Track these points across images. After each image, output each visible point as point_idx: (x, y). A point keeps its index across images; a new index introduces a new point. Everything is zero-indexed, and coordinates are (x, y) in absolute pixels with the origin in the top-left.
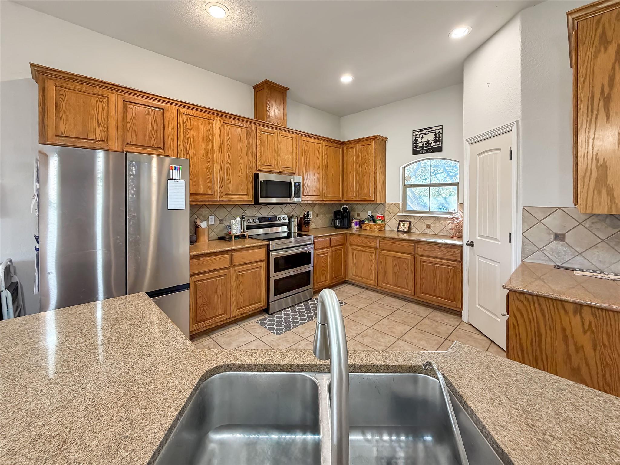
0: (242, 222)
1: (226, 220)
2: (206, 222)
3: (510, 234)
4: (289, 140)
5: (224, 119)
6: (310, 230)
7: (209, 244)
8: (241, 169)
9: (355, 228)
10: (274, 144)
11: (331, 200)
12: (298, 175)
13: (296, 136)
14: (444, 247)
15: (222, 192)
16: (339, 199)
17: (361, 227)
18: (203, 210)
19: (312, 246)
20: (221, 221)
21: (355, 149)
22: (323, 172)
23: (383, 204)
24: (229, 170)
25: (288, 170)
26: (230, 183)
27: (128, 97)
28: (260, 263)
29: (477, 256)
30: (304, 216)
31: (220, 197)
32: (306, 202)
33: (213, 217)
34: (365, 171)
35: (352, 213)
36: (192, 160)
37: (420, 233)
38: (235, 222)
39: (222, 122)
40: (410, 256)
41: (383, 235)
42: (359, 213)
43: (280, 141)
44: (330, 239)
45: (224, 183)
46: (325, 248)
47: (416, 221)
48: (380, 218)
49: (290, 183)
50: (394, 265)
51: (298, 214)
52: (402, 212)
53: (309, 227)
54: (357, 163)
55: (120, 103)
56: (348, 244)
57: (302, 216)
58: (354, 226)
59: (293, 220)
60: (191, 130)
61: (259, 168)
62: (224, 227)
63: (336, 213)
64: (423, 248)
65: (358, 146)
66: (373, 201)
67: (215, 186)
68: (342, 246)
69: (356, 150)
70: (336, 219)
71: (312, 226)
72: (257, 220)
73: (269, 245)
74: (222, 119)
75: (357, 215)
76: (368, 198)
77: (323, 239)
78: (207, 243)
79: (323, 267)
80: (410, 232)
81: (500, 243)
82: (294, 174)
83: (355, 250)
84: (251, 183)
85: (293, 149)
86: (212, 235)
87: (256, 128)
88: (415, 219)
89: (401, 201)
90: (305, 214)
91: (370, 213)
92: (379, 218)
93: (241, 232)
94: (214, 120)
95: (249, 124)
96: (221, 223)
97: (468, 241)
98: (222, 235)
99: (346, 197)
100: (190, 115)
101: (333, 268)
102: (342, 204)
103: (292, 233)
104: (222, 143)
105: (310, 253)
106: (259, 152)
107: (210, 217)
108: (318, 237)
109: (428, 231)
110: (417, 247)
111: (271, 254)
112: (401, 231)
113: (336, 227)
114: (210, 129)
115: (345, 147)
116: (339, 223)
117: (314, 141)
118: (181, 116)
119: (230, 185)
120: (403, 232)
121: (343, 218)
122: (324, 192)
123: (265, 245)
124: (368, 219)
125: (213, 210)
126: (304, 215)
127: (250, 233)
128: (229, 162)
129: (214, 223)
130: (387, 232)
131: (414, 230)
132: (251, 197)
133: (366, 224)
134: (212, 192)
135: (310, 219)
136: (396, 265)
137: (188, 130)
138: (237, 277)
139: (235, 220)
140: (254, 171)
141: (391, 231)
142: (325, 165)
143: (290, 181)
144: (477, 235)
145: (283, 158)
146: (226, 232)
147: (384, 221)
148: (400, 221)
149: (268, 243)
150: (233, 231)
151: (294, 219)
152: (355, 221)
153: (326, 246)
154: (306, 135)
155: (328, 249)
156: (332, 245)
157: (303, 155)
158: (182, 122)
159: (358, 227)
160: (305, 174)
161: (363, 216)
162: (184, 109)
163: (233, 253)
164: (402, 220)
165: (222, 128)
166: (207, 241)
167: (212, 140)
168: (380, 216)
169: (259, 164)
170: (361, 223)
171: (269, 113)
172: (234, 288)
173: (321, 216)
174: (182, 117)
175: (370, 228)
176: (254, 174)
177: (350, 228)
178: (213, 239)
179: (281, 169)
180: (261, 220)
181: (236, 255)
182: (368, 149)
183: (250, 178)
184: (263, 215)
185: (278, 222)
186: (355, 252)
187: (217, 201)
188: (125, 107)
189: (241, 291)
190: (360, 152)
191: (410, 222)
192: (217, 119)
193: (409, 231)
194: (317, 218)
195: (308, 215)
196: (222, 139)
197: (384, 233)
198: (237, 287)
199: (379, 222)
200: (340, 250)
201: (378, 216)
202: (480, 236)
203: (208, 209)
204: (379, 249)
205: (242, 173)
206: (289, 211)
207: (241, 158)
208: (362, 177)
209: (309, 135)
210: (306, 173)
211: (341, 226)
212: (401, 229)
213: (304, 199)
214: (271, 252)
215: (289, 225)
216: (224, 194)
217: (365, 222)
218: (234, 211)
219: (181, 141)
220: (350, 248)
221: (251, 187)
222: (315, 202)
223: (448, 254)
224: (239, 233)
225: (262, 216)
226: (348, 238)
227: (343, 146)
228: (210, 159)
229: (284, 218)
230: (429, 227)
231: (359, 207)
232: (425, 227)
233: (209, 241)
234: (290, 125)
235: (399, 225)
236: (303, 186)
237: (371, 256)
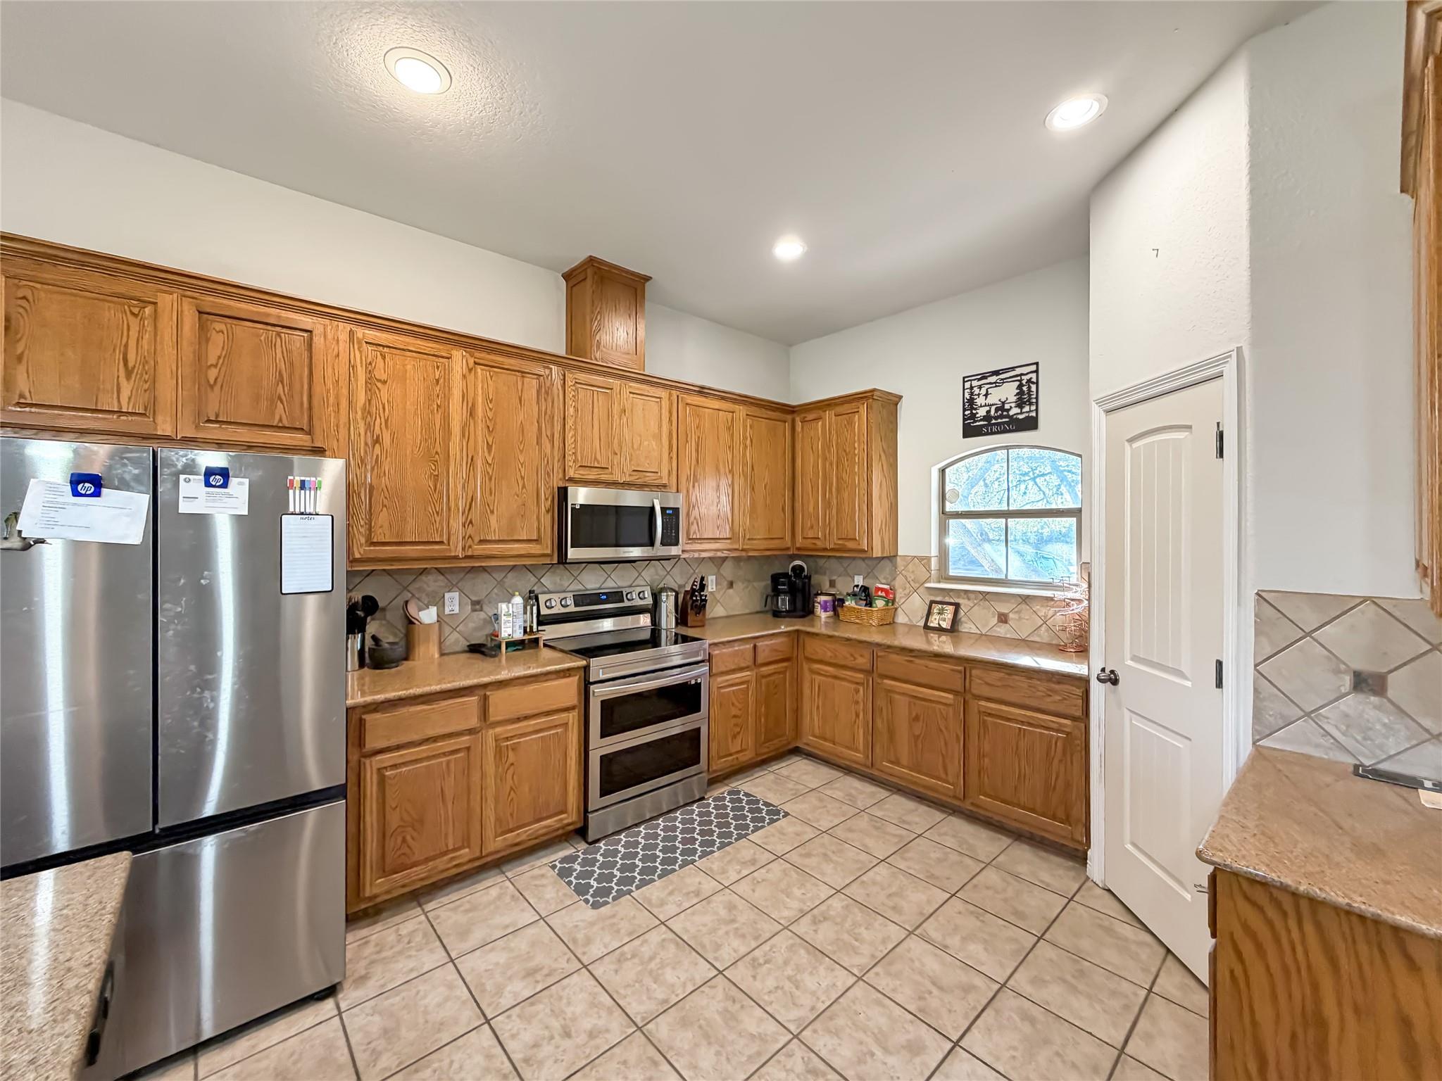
0: (529, 608)
1: (490, 602)
2: (435, 608)
3: (1219, 664)
4: (653, 405)
5: (477, 354)
6: (707, 622)
7: (440, 665)
8: (523, 478)
9: (823, 615)
10: (610, 415)
11: (762, 547)
12: (674, 489)
13: (670, 393)
14: (1039, 680)
15: (470, 537)
16: (783, 546)
17: (836, 614)
18: (430, 577)
19: (705, 668)
20: (477, 605)
21: (820, 423)
22: (739, 482)
23: (892, 558)
24: (490, 479)
25: (647, 478)
26: (492, 512)
27: (209, 301)
28: (564, 715)
29: (1127, 714)
30: (693, 590)
31: (463, 549)
32: (696, 555)
33: (456, 595)
34: (845, 477)
35: (815, 579)
36: (388, 459)
37: (982, 635)
38: (508, 608)
39: (471, 361)
40: (951, 696)
41: (887, 641)
42: (834, 578)
43: (628, 407)
44: (755, 647)
45: (475, 515)
46: (741, 669)
47: (972, 605)
48: (883, 594)
49: (652, 509)
50: (914, 720)
51: (681, 582)
52: (939, 578)
53: (704, 615)
54: (825, 459)
55: (190, 317)
56: (801, 657)
57: (688, 588)
58: (818, 610)
59: (664, 598)
60: (385, 382)
61: (571, 473)
62: (485, 620)
63: (775, 579)
64: (988, 680)
65: (829, 415)
66: (864, 551)
67: (451, 521)
68: (785, 664)
69: (824, 426)
70: (774, 595)
71: (715, 610)
72: (570, 602)
73: (586, 669)
74: (472, 356)
75: (828, 584)
76: (850, 545)
77: (736, 648)
78: (436, 662)
79: (735, 716)
80: (958, 631)
81: (1189, 684)
82: (665, 486)
83: (820, 674)
84: (548, 511)
85: (660, 427)
86: (453, 640)
87: (564, 376)
88: (969, 599)
89: (934, 552)
90: (693, 585)
91: (859, 580)
92: (880, 593)
93: (525, 632)
94: (448, 358)
95: (545, 367)
96: (476, 610)
97: (1103, 670)
98: (478, 638)
99: (800, 541)
100: (383, 346)
101: (763, 720)
102: (793, 557)
103: (664, 634)
104: (472, 413)
105: (698, 685)
106: (570, 435)
107: (447, 595)
108: (723, 643)
109: (1002, 630)
110: (971, 676)
111: (594, 692)
112: (934, 629)
113: (777, 614)
114: (438, 381)
115: (798, 419)
116: (784, 603)
117: (716, 404)
118: (359, 349)
119: (493, 519)
120: (940, 630)
121: (792, 591)
122: (745, 530)
123: (578, 668)
124: (854, 595)
125: (454, 578)
126: (692, 588)
127: (550, 632)
128: (490, 462)
129: (457, 610)
130: (900, 630)
131: (966, 627)
132: (547, 546)
133: (851, 609)
134: (441, 536)
135: (706, 596)
136: (917, 718)
137: (379, 385)
138: (499, 752)
139: (509, 602)
140: (557, 482)
141: (911, 627)
142: (744, 464)
143: (650, 505)
144: (1128, 655)
145: (635, 447)
146: (488, 631)
147: (893, 601)
148: (932, 602)
149: (584, 663)
150: (503, 629)
151: (667, 596)
152: (822, 598)
153: (743, 665)
154: (695, 391)
155: (748, 673)
156: (760, 660)
157: (687, 441)
158: (361, 363)
159: (831, 613)
160: (694, 487)
161: (843, 587)
162: (367, 332)
163: (488, 693)
164: (938, 599)
165: (471, 377)
166: (437, 655)
167: (444, 409)
168: (882, 590)
169: (571, 464)
170: (837, 604)
171: (598, 338)
172: (491, 782)
173: (739, 586)
174: (361, 352)
175: (857, 618)
176: (556, 490)
177: (811, 617)
178: (458, 649)
179: (630, 475)
180: (580, 599)
181: (495, 697)
182: (851, 423)
183: (547, 499)
184: (589, 587)
185: (626, 604)
186: (818, 678)
187: (456, 558)
188: (203, 329)
189: (512, 788)
190: (833, 432)
191: (957, 606)
192: (458, 355)
193: (953, 629)
194: (731, 591)
195: (703, 587)
196: (470, 405)
197: (894, 634)
198: (501, 779)
199: (880, 603)
200: (779, 673)
201: (878, 589)
202: (1135, 658)
203: (441, 577)
204: (875, 675)
205: (524, 487)
206: (657, 574)
207: (521, 451)
208: (838, 490)
209: (702, 391)
210: (696, 484)
211: (787, 611)
212: (933, 624)
213: (688, 547)
214: (592, 687)
215: (654, 610)
216: (477, 540)
217: (847, 603)
218: (511, 579)
219: (359, 413)
220: (806, 666)
221: (547, 521)
222: (719, 554)
223: (1049, 699)
224: (519, 635)
225: (587, 590)
226: (801, 641)
227: (795, 415)
228: (437, 453)
229: (641, 595)
230: (1003, 619)
231: (833, 564)
232: (995, 620)
233: (442, 655)
234: (655, 368)
235: (929, 613)
236: (688, 515)
237: (857, 691)
